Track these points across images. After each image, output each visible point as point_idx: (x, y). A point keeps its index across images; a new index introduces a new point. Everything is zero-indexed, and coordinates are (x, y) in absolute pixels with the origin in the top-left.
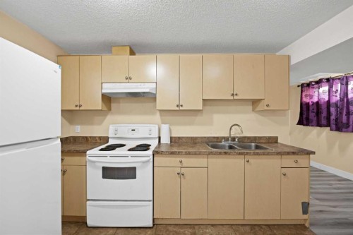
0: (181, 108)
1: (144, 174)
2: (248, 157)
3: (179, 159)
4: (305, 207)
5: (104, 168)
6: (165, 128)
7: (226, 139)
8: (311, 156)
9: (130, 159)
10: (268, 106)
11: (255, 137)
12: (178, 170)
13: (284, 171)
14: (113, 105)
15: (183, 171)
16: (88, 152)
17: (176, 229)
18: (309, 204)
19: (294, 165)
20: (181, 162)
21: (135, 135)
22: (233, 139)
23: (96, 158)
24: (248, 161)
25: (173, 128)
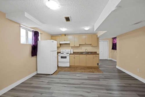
0: (75, 46)
1: (68, 58)
3: (74, 55)
4: (98, 64)
5: (61, 57)
6: (72, 50)
7: (85, 52)
10: (92, 45)
12: (74, 57)
19: (96, 56)
22: (86, 52)
23: (60, 55)
25: (74, 50)
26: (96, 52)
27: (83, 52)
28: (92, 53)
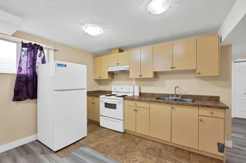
0: (141, 77)
1: (120, 107)
2: (173, 106)
3: (135, 103)
5: (106, 104)
8: (227, 110)
9: (114, 100)
10: (199, 73)
11: (198, 96)
12: (135, 108)
13: (201, 118)
14: (115, 76)
15: (137, 108)
16: (100, 96)
17: (134, 137)
18: (224, 145)
19: (210, 115)
20: (136, 104)
21: (122, 91)
23: (103, 99)
24: (173, 108)
25: (142, 88)
26: (217, 99)
27: (168, 95)
28: (197, 101)
